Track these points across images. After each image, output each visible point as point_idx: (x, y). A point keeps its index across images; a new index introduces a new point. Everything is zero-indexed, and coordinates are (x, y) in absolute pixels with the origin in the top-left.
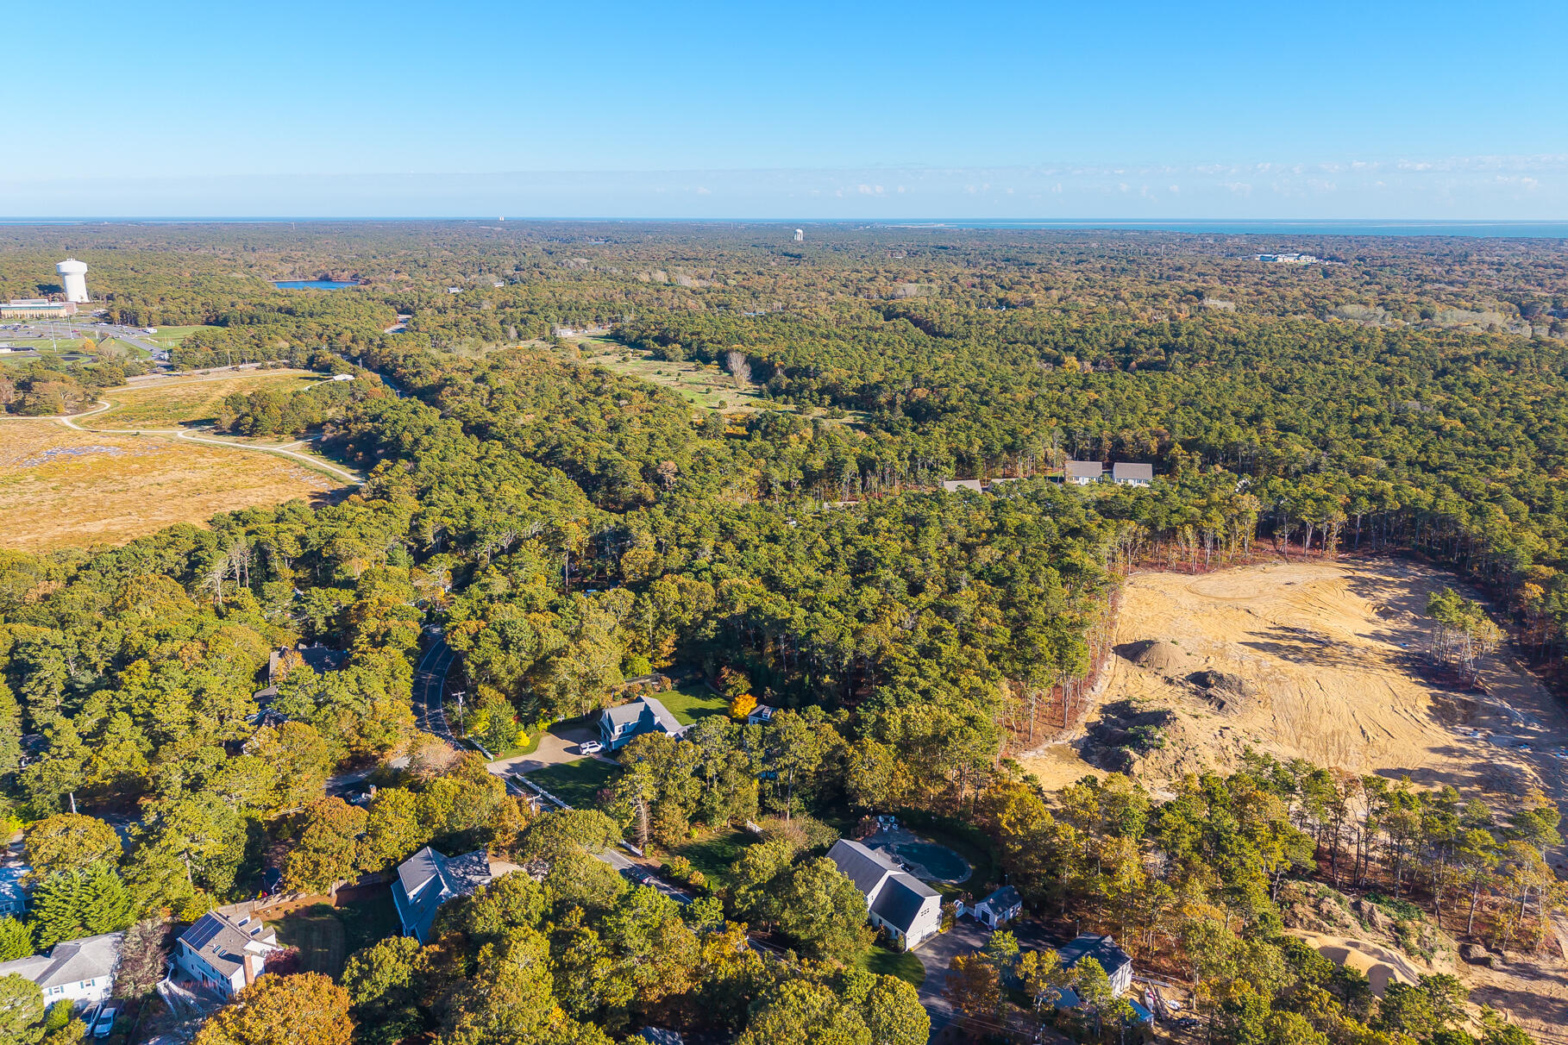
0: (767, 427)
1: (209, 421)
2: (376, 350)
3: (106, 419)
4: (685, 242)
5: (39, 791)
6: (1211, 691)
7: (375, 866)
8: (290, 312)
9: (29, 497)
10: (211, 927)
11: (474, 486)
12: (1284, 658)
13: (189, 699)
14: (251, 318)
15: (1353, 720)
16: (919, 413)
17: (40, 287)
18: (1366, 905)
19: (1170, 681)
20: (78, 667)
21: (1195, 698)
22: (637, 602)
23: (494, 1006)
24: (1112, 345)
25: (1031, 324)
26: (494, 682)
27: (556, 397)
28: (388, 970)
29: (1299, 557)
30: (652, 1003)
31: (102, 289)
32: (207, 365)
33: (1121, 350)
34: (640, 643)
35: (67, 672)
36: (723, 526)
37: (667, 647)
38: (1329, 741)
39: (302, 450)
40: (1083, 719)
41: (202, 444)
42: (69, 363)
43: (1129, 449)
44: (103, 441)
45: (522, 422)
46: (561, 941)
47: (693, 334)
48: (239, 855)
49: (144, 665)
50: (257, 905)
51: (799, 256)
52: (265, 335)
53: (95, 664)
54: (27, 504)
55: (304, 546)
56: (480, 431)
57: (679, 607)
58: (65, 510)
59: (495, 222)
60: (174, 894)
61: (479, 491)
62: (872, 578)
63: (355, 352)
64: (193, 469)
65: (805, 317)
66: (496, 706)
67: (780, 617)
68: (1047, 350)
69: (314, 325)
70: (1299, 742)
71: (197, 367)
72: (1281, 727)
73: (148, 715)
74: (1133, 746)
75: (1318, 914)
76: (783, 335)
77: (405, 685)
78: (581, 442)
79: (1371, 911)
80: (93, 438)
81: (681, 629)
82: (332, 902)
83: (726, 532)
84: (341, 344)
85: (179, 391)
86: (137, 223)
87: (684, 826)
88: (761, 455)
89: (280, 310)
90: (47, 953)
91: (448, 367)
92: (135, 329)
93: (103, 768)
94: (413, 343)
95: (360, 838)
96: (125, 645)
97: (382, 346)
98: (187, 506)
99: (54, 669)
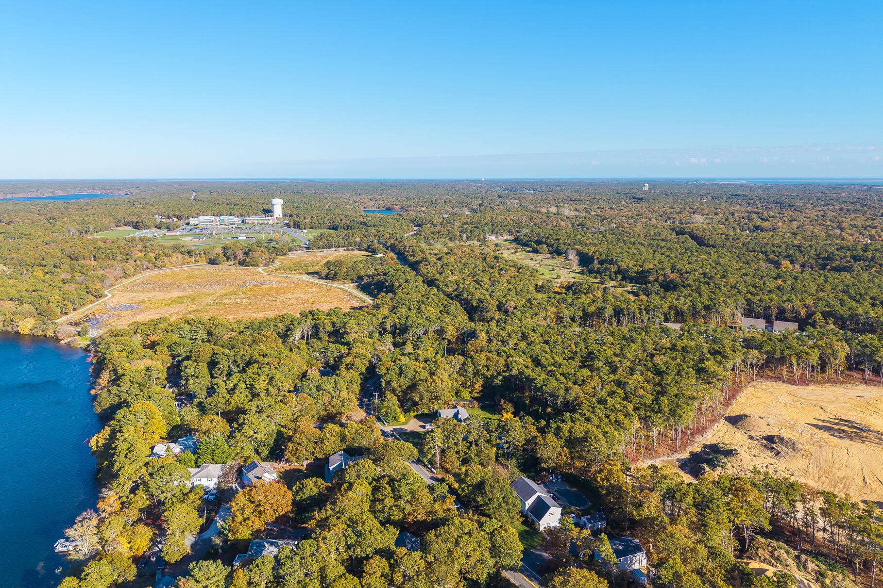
0: (576, 289)
1: (317, 273)
2: (398, 243)
3: (276, 270)
4: (577, 191)
5: (210, 409)
6: (774, 445)
7: (320, 456)
8: (365, 224)
9: (238, 300)
10: (254, 466)
11: (417, 307)
12: (832, 435)
13: (268, 380)
14: (348, 227)
15: (860, 472)
16: (669, 286)
17: (263, 210)
18: (804, 557)
19: (751, 438)
20: (233, 365)
21: (763, 448)
22: (464, 363)
23: (339, 504)
24: (818, 255)
25: (766, 241)
26: (394, 391)
27: (471, 269)
28: (309, 489)
29: (876, 383)
30: (410, 523)
31: (289, 212)
32: (323, 248)
33: (824, 259)
34: (466, 384)
35: (229, 367)
36: (523, 333)
37: (478, 386)
38: (839, 481)
39: (353, 288)
40: (690, 449)
41: (312, 283)
42: (266, 244)
43: (788, 314)
44: (272, 279)
45: (450, 279)
46: (376, 490)
47: (556, 240)
48: (271, 442)
49: (256, 366)
50: (275, 464)
51: (642, 199)
52: (351, 235)
53: (239, 365)
54: (237, 303)
55: (334, 326)
56: (430, 283)
57: (486, 368)
58: (250, 307)
59: (479, 181)
60: (246, 453)
61: (418, 309)
62: (590, 365)
63: (388, 244)
64: (305, 293)
65: (626, 232)
66: (392, 402)
67: (531, 377)
68: (772, 256)
69: (373, 231)
70: (819, 479)
71: (319, 248)
72: (811, 469)
73: (252, 385)
74: (708, 465)
75: (772, 557)
76: (607, 241)
77: (356, 388)
78: (473, 290)
79: (806, 561)
80: (269, 277)
81: (486, 379)
82: (304, 468)
83: (524, 337)
84: (383, 240)
85: (310, 259)
86: (313, 181)
87: (457, 463)
88: (563, 302)
89: (361, 223)
90: (198, 467)
91: (427, 252)
92: (298, 230)
93: (233, 403)
94: (415, 241)
95: (316, 443)
96: (251, 358)
97: (400, 242)
98: (298, 308)
99: (224, 364)
